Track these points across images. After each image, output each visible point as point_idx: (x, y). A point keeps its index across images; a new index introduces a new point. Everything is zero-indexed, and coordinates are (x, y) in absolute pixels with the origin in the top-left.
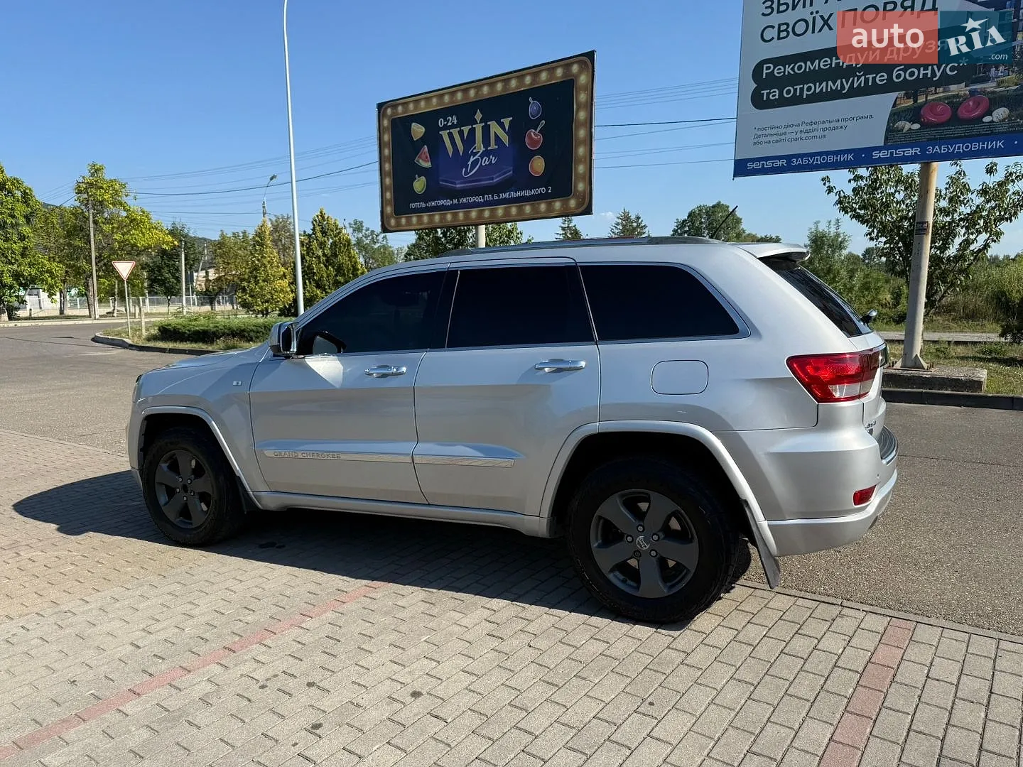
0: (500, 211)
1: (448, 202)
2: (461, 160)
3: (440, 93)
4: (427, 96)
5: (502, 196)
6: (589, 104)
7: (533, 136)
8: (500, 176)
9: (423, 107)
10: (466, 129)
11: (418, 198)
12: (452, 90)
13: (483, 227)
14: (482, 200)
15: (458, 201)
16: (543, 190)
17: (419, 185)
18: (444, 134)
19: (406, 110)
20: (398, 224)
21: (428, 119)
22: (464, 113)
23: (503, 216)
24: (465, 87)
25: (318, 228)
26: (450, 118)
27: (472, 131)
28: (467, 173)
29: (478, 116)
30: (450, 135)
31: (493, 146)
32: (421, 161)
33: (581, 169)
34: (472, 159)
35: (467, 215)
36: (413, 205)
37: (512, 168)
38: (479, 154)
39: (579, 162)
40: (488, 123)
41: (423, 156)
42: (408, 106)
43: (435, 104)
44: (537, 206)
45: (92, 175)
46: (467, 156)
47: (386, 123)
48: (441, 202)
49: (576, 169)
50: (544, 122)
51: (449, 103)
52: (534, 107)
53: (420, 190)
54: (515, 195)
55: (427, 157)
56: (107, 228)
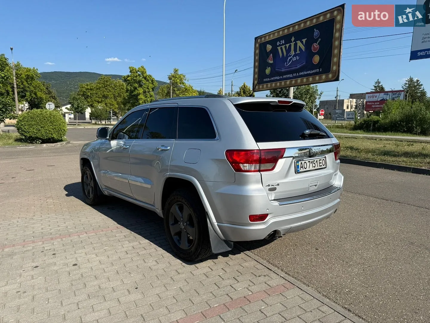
0: (299, 81)
1: (278, 78)
2: (285, 59)
3: (278, 31)
4: (273, 32)
5: (301, 74)
6: (341, 30)
7: (315, 46)
8: (300, 65)
9: (272, 37)
10: (288, 45)
11: (267, 76)
12: (283, 29)
13: (292, 88)
14: (292, 76)
15: (283, 77)
16: (318, 70)
17: (268, 71)
18: (279, 48)
19: (265, 39)
20: (259, 88)
21: (273, 43)
22: (287, 38)
23: (300, 83)
24: (288, 27)
25: (242, 91)
26: (282, 41)
27: (290, 46)
28: (286, 65)
29: (293, 39)
30: (281, 48)
31: (298, 52)
32: (269, 61)
33: (335, 60)
34: (289, 58)
35: (285, 83)
36: (265, 80)
37: (305, 61)
38: (292, 56)
39: (334, 56)
40: (297, 42)
41: (270, 58)
42: (266, 37)
43: (276, 36)
44: (315, 77)
45: (175, 73)
46: (287, 57)
47: (257, 45)
48: (276, 78)
49: (333, 60)
50: (320, 39)
51: (282, 34)
52: (316, 33)
53: (268, 73)
54: (306, 73)
55: (272, 59)
56: (178, 92)
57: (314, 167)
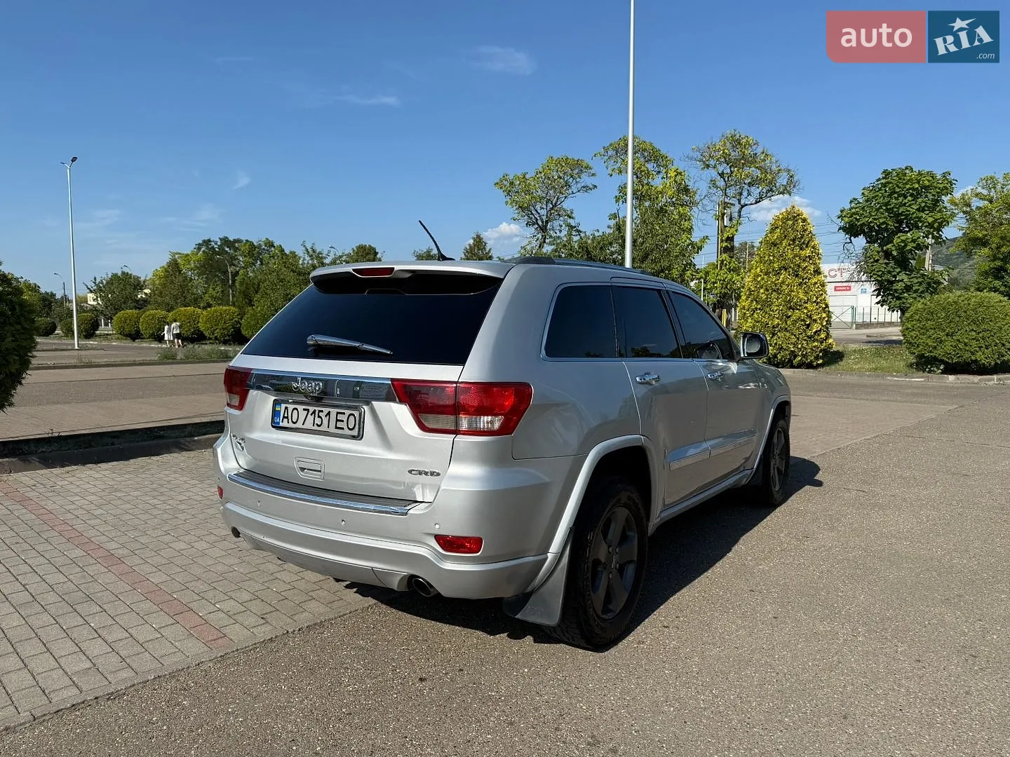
57: (319, 426)
